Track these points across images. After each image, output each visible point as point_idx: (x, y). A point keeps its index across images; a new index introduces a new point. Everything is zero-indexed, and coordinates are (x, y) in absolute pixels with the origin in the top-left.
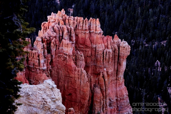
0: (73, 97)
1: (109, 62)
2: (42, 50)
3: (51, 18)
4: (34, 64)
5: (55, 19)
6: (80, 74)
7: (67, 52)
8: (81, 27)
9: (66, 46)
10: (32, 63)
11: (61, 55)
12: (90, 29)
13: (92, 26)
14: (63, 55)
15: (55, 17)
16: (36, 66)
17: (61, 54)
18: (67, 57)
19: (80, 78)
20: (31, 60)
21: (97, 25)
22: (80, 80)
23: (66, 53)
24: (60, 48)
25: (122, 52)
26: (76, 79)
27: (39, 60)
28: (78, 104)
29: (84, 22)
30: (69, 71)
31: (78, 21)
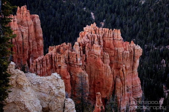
0: (101, 85)
1: (127, 60)
2: (79, 51)
3: (86, 29)
5: (89, 30)
6: (106, 68)
8: (107, 35)
9: (96, 49)
10: (72, 60)
11: (93, 55)
12: (113, 37)
13: (115, 35)
15: (89, 28)
16: (74, 62)
17: (92, 54)
18: (97, 57)
19: (106, 71)
21: (118, 34)
22: (106, 73)
23: (96, 54)
24: (92, 50)
25: (136, 53)
26: (103, 72)
27: (77, 58)
28: (104, 90)
29: (110, 32)
30: (98, 66)
31: (105, 31)
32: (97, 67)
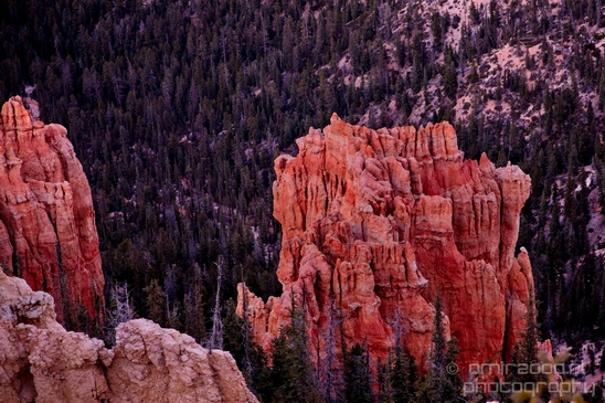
0: (466, 339)
2: (390, 235)
4: (391, 279)
5: (321, 145)
6: (478, 275)
7: (440, 227)
8: (411, 150)
9: (435, 212)
10: (385, 275)
11: (425, 236)
12: (433, 154)
13: (435, 144)
14: (430, 236)
15: (322, 139)
16: (398, 280)
17: (422, 233)
18: (444, 239)
19: (480, 285)
20: (383, 269)
21: (447, 139)
22: (480, 292)
23: (437, 230)
24: (419, 220)
26: (470, 292)
27: (406, 264)
28: (479, 354)
29: (419, 136)
30: (448, 273)
32: (446, 277)
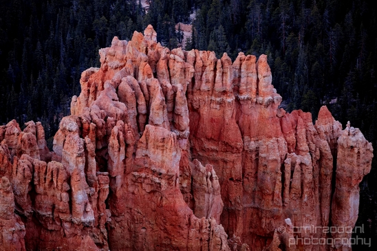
1: (301, 197)
2: (80, 159)
3: (110, 54)
4: (53, 208)
5: (122, 60)
6: (205, 237)
7: (162, 167)
8: (207, 82)
9: (157, 147)
10: (47, 202)
11: (143, 175)
12: (237, 90)
13: (243, 80)
14: (150, 176)
15: (124, 52)
16: (59, 211)
17: (141, 171)
18: (163, 182)
19: (205, 249)
20: (46, 194)
21: (260, 76)
23: (157, 170)
24: (140, 153)
25: (346, 165)
27: (70, 192)
29: (219, 66)
30: (169, 227)
31: (199, 63)
32: (165, 230)
